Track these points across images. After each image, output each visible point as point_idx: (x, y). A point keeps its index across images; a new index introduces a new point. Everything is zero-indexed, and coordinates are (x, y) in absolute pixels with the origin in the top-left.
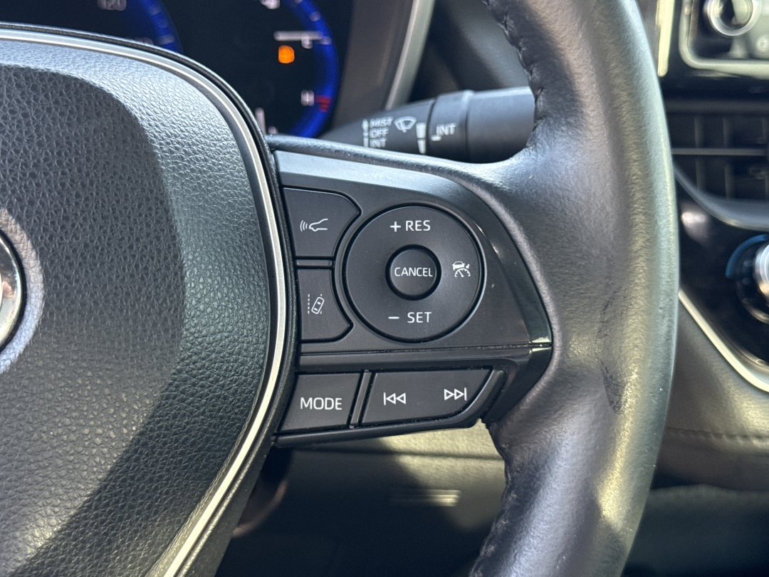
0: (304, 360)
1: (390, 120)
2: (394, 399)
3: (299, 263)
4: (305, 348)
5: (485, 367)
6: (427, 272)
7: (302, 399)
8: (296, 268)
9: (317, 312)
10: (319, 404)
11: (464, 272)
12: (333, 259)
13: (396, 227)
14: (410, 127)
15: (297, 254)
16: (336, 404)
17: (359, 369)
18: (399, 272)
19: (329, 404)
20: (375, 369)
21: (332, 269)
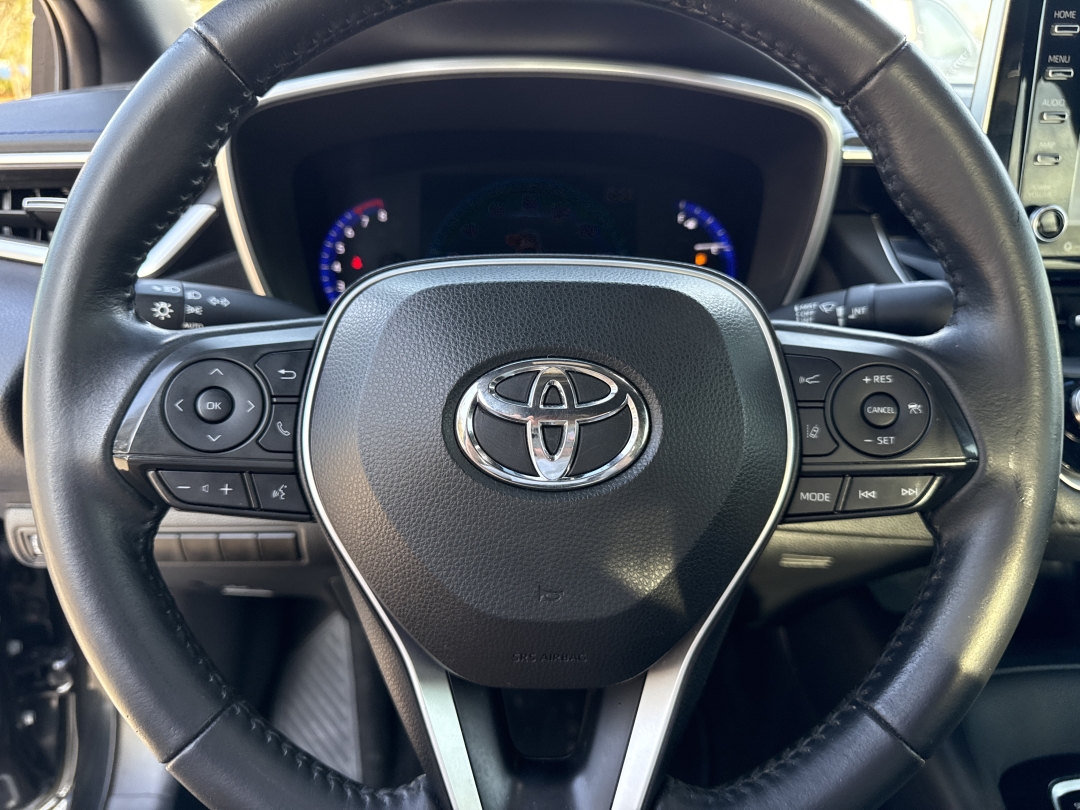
0: (805, 468)
1: (815, 305)
2: (867, 494)
3: (800, 404)
4: (806, 460)
5: (930, 474)
6: (891, 410)
7: (802, 494)
8: (798, 408)
9: (814, 436)
10: (814, 497)
11: (917, 410)
12: (824, 401)
13: (867, 380)
14: (830, 310)
15: (799, 398)
16: (826, 497)
17: (842, 475)
18: (871, 410)
19: (821, 497)
20: (854, 474)
21: (823, 408)
